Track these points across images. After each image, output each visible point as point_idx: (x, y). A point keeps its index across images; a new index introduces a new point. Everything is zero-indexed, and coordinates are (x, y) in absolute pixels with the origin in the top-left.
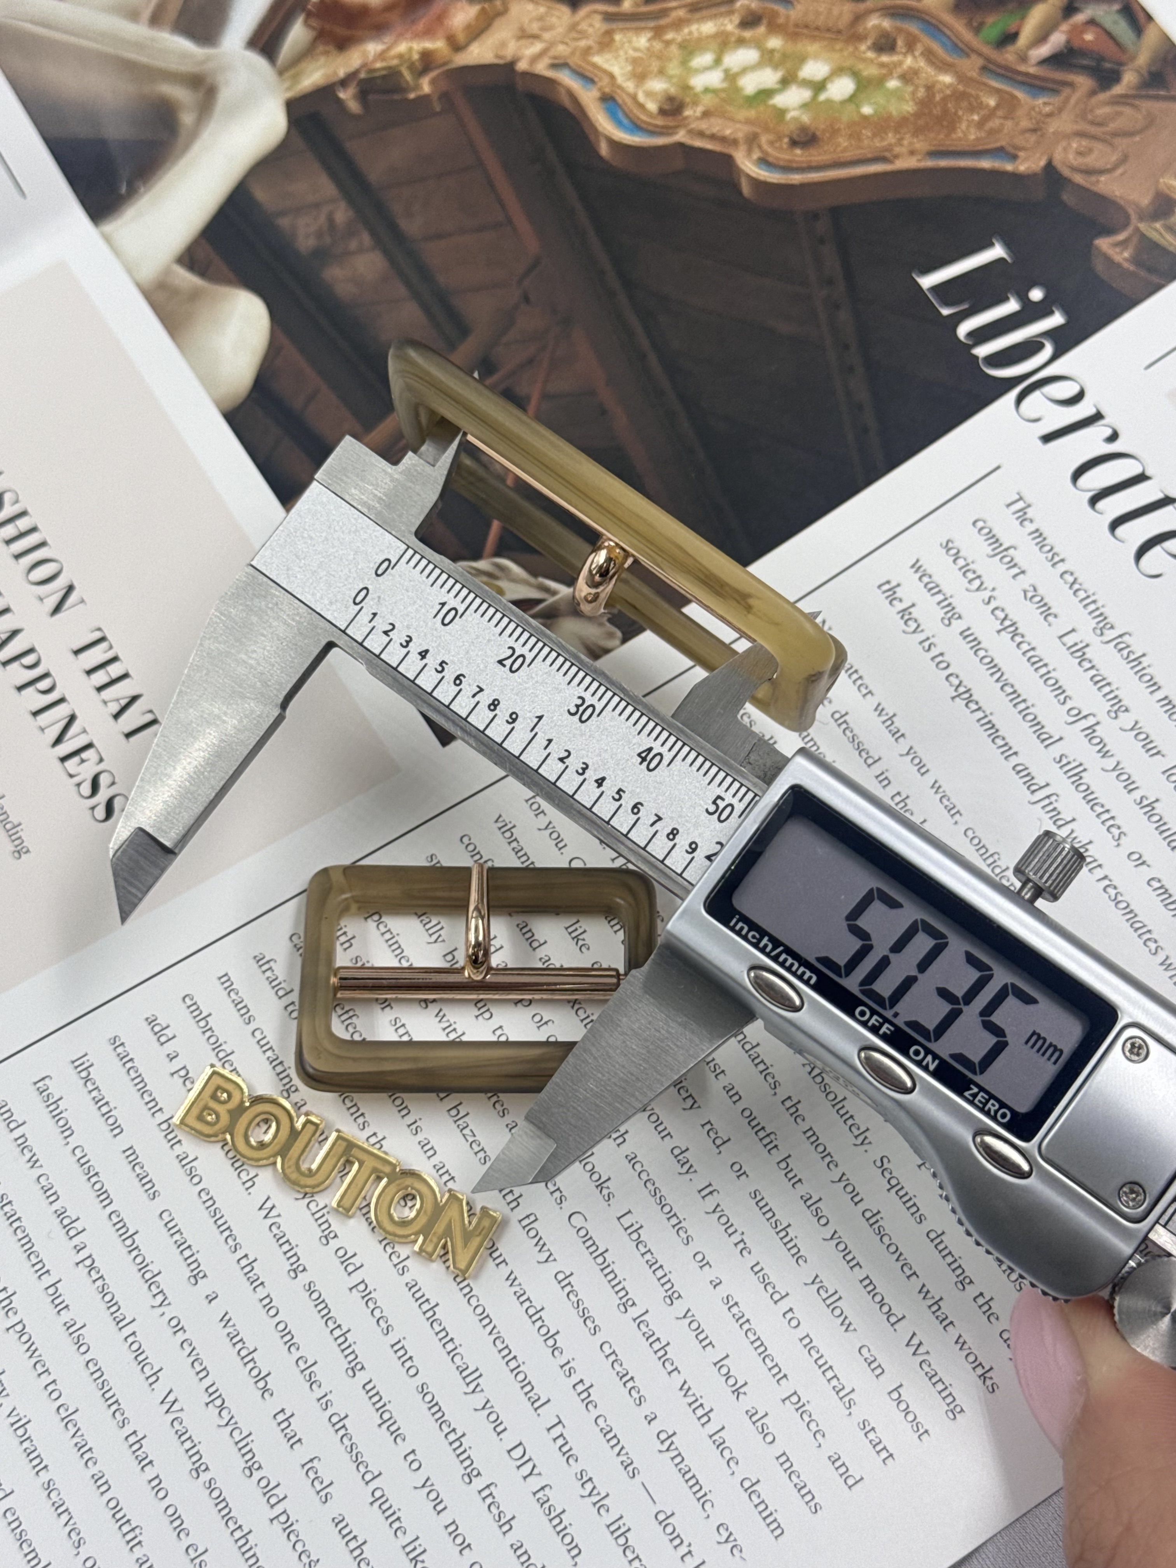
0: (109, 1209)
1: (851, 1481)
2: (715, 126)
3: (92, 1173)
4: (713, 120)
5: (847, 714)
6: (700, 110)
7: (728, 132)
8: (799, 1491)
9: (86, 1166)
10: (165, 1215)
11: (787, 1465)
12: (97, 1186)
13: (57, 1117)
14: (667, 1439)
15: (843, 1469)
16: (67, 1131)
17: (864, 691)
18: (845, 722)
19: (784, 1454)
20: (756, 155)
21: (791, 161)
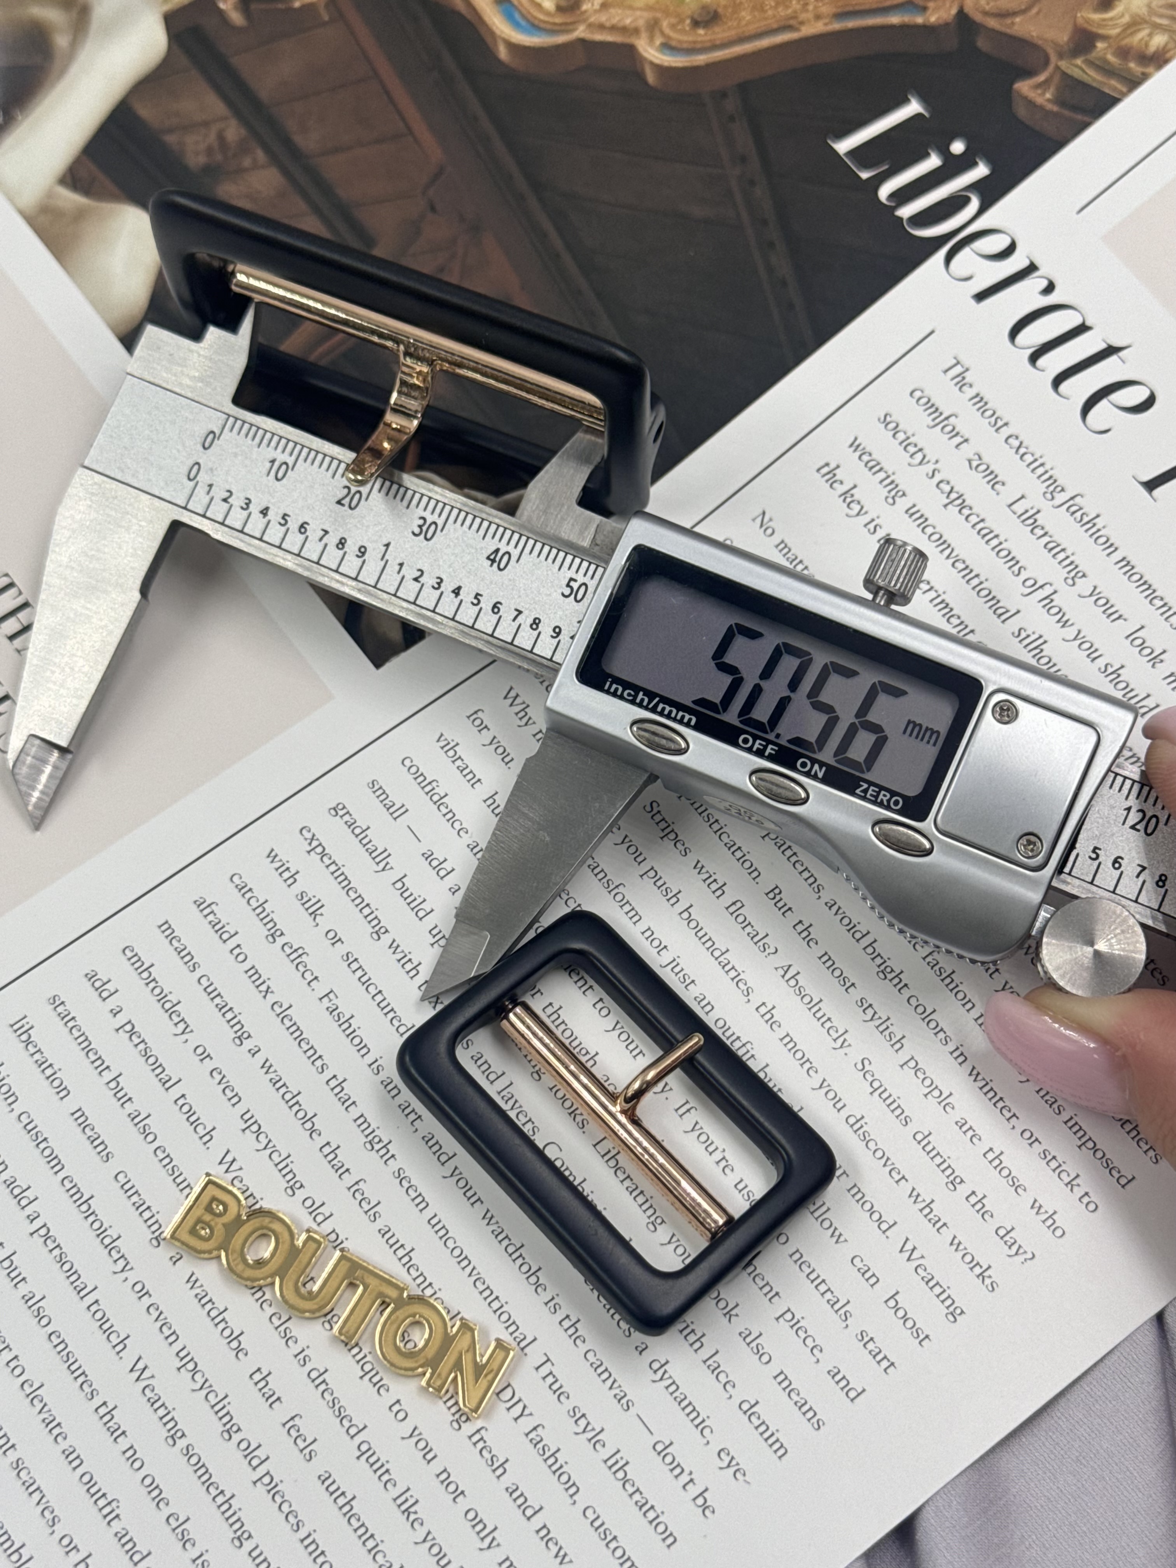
0: (61, 1175)
1: (852, 1394)
8: (800, 1408)
10: (121, 1177)
11: (786, 1385)
15: (844, 1382)
19: (782, 1373)
20: (658, 41)
21: (695, 42)
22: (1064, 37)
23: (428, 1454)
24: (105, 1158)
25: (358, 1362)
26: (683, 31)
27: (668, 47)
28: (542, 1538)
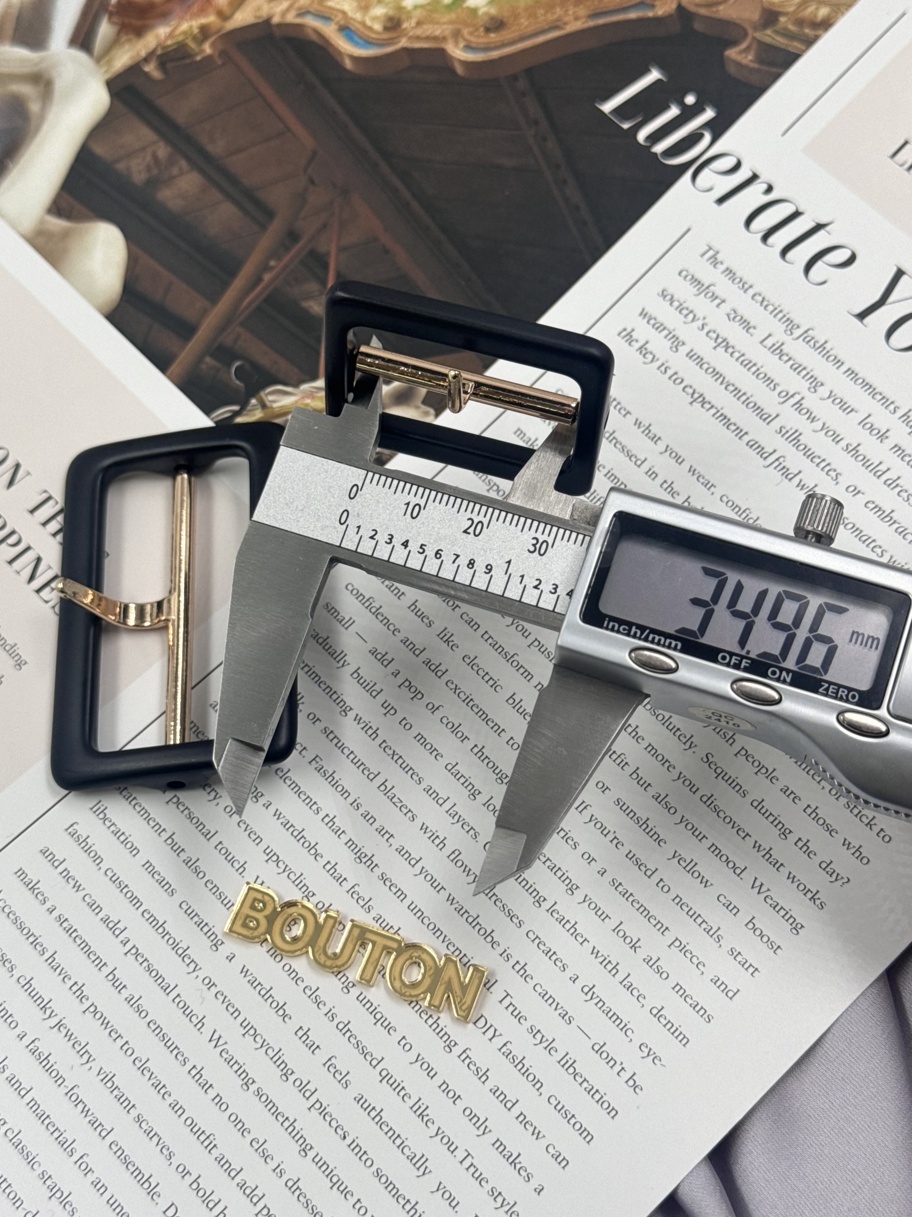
0: (141, 909)
1: (730, 994)
2: (429, 30)
3: (123, 886)
4: (425, 27)
5: (614, 432)
6: (413, 22)
7: (437, 33)
8: (694, 1008)
9: (117, 882)
10: (184, 905)
11: (682, 992)
12: (129, 895)
13: (88, 851)
14: (589, 991)
15: (723, 987)
16: (97, 859)
17: (623, 412)
18: (614, 438)
19: (678, 984)
20: (462, 44)
21: (488, 43)
22: (755, 16)
23: (431, 1073)
24: (171, 894)
25: (371, 1013)
26: (478, 36)
27: (469, 47)
28: (521, 1122)
